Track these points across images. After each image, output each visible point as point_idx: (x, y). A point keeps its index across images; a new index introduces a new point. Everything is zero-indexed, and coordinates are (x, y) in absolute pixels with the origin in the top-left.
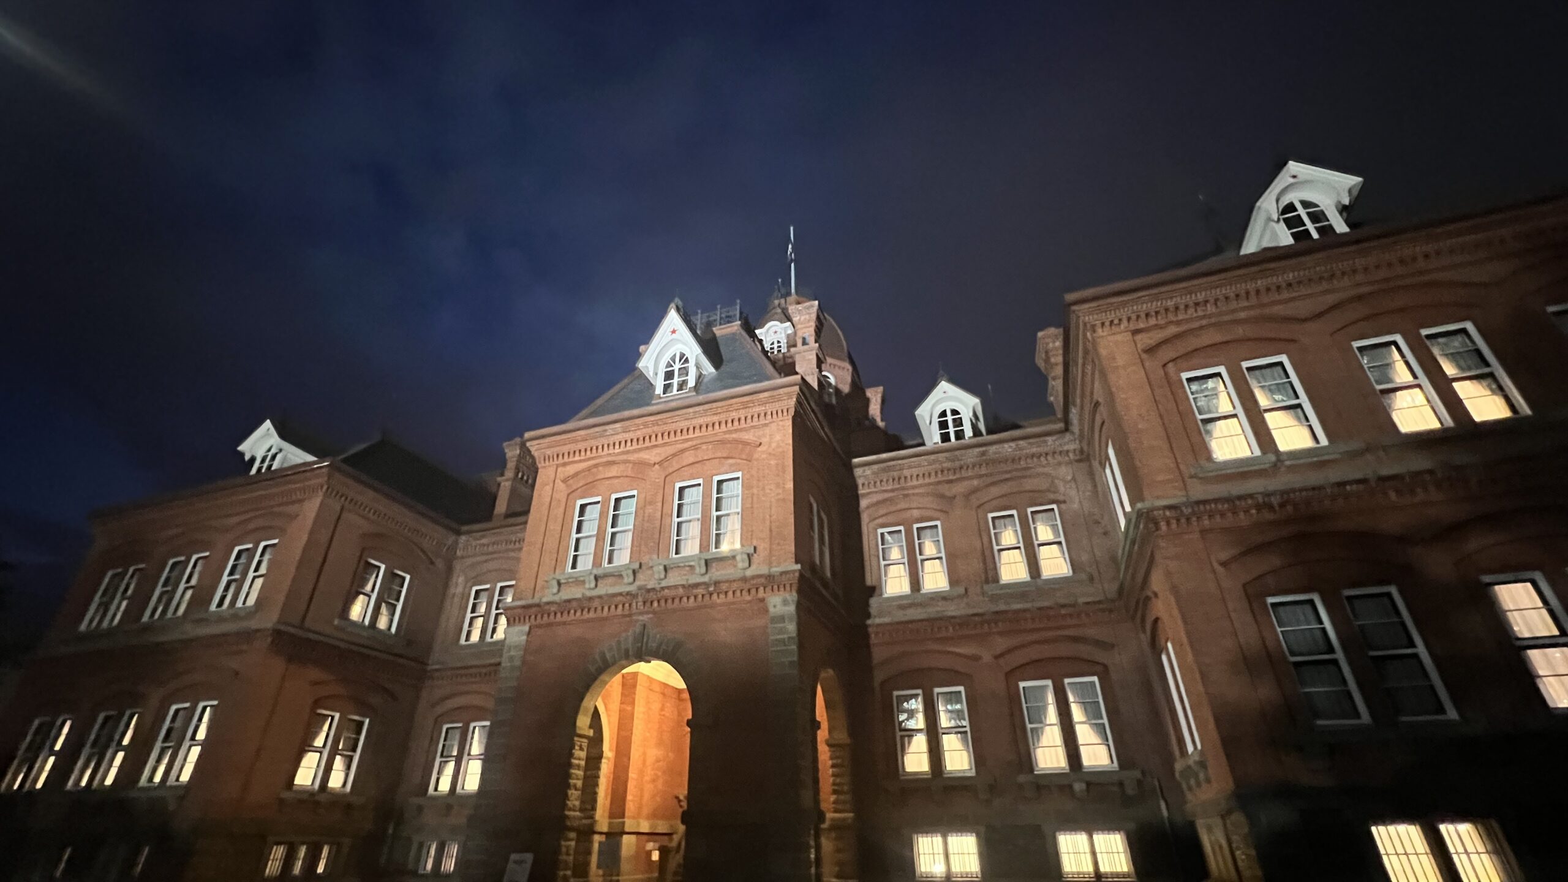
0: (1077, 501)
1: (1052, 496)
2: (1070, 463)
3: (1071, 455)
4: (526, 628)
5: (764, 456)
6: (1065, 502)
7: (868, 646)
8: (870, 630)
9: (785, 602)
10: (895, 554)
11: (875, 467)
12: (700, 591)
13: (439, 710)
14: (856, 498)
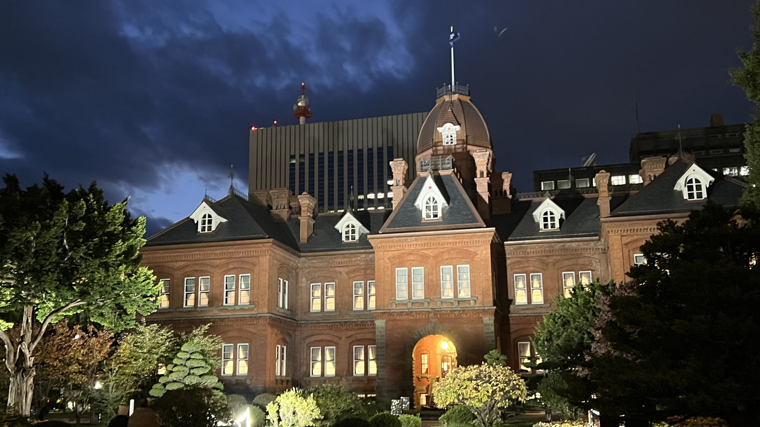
0: (600, 270)
1: (590, 268)
2: (599, 254)
3: (600, 250)
4: (384, 321)
5: (479, 260)
6: (594, 270)
7: (509, 324)
8: (510, 318)
9: (490, 319)
10: (521, 285)
11: (515, 246)
12: (457, 313)
13: (308, 341)
14: (505, 259)
